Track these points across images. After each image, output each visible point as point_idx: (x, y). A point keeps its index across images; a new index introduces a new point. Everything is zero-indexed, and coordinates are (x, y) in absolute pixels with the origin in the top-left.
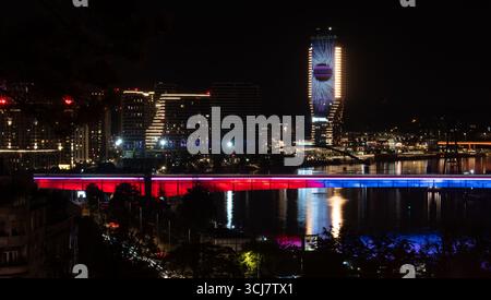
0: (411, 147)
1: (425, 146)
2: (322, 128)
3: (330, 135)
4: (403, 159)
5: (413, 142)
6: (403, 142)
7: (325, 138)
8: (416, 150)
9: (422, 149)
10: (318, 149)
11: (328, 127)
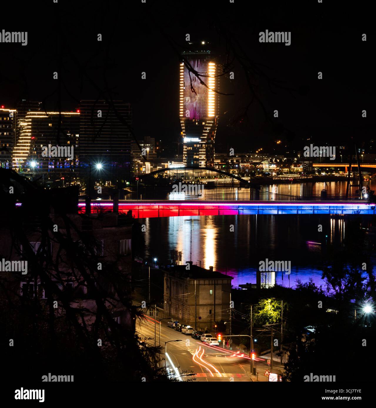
0: (286, 170)
1: (300, 169)
2: (194, 149)
3: (203, 157)
4: (278, 182)
5: (288, 164)
6: (277, 164)
7: (198, 160)
8: (291, 173)
9: (297, 172)
10: (191, 172)
11: (201, 147)
